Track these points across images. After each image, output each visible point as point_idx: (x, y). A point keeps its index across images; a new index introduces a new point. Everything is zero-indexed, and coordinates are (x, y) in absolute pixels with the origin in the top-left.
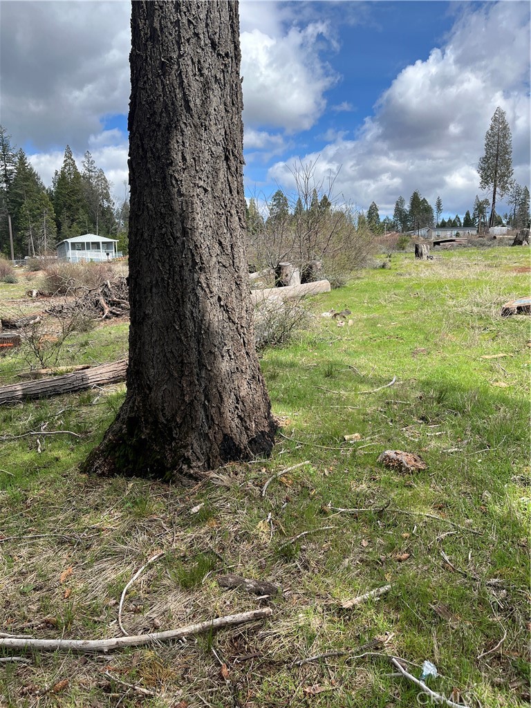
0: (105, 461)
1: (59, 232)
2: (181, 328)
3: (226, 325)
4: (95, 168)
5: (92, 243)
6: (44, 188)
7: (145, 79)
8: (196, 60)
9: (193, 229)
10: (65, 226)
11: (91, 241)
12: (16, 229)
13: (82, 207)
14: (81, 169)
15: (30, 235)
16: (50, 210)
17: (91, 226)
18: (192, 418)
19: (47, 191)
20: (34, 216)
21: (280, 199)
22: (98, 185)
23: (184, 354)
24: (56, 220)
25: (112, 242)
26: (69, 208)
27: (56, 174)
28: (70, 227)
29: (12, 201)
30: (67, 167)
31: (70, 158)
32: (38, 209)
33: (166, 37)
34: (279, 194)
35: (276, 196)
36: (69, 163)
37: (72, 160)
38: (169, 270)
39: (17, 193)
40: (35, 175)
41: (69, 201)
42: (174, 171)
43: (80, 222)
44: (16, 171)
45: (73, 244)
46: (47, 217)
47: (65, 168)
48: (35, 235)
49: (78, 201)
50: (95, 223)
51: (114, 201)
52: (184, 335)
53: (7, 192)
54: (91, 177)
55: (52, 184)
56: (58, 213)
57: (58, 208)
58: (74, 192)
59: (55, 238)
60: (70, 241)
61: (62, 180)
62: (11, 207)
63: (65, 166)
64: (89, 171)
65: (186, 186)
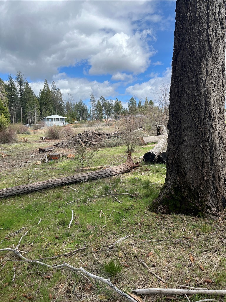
0: (163, 206)
1: (41, 114)
2: (203, 146)
3: (221, 145)
4: (56, 88)
5: (56, 118)
6: (35, 96)
7: (189, 38)
8: (214, 30)
9: (211, 102)
10: (44, 111)
11: (55, 118)
12: (24, 113)
13: (51, 104)
14: (51, 88)
15: (29, 115)
16: (38, 105)
17: (54, 112)
18: (208, 188)
19: (36, 97)
20: (31, 108)
21: (133, 101)
22: (57, 95)
23: (205, 158)
24: (40, 109)
25: (64, 118)
26: (45, 104)
27: (41, 91)
28: (46, 112)
29: (23, 101)
30: (45, 88)
31: (46, 84)
32: (33, 104)
33: (202, 20)
34: (132, 99)
35: (131, 100)
36: (46, 86)
37: (47, 85)
38: (198, 120)
39: (25, 98)
40: (32, 91)
41: (45, 101)
42: (202, 77)
43: (50, 110)
44: (25, 89)
45: (48, 119)
46: (37, 108)
47: (44, 88)
48: (31, 115)
49: (49, 101)
50: (56, 111)
51: (64, 102)
52: (205, 149)
53: (21, 98)
54: (54, 92)
55: (39, 95)
56: (41, 106)
57: (41, 104)
58: (47, 98)
59: (39, 117)
60: (47, 117)
61: (43, 93)
62: (22, 104)
63: (45, 87)
64: (54, 89)
65: (208, 83)
